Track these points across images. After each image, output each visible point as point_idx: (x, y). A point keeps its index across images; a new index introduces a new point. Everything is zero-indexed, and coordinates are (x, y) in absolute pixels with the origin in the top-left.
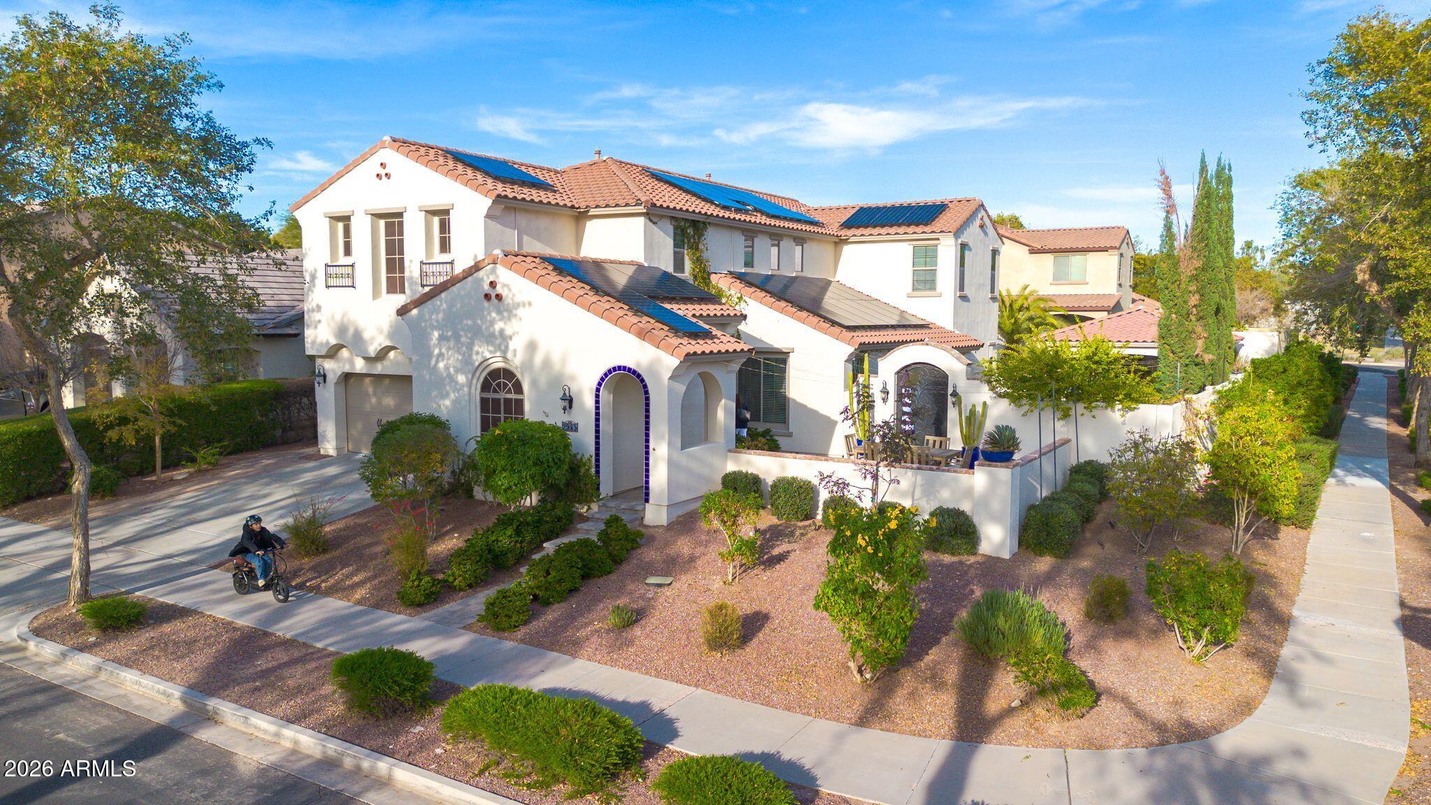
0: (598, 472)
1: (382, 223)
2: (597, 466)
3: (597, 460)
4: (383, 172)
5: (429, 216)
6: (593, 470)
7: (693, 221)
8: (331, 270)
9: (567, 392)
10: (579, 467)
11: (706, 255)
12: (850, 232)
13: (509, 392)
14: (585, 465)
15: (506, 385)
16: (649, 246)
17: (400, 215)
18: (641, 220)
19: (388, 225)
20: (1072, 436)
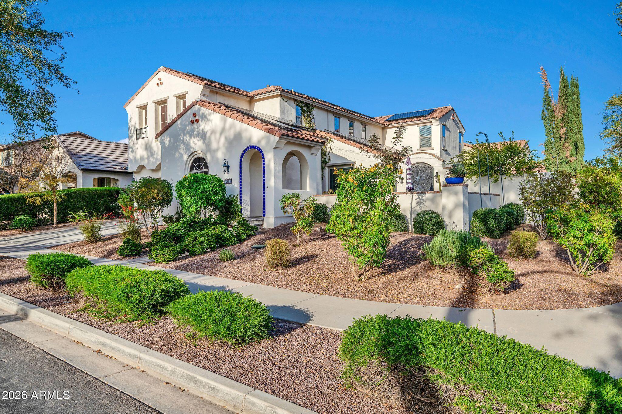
0: (241, 203)
1: (160, 107)
2: (241, 200)
3: (241, 196)
4: (159, 82)
5: (179, 100)
7: (307, 104)
8: (139, 131)
9: (226, 163)
10: (232, 201)
11: (313, 121)
12: (389, 123)
13: (202, 168)
14: (235, 200)
15: (200, 165)
16: (282, 111)
17: (166, 100)
18: (278, 99)
19: (162, 108)
20: (501, 193)
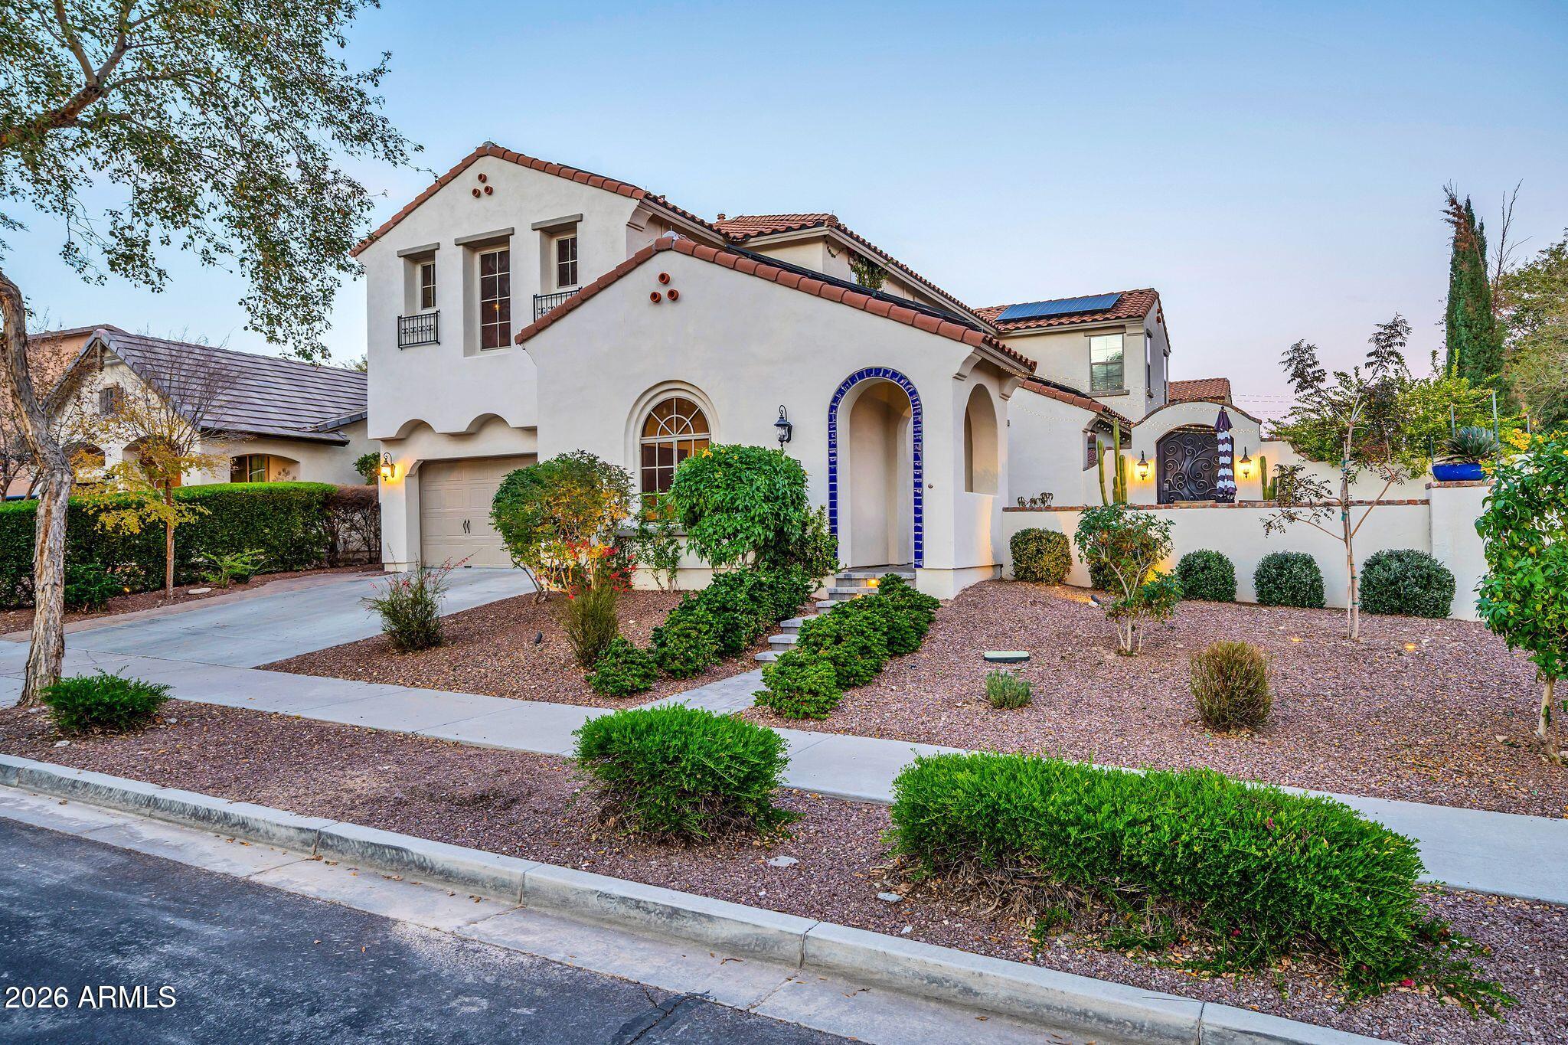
0: (834, 530)
1: (478, 254)
2: (833, 522)
3: (833, 513)
4: (481, 187)
5: (545, 235)
6: (826, 530)
7: (872, 266)
8: (406, 324)
9: (785, 416)
13: (687, 431)
14: (811, 522)
15: (680, 421)
17: (504, 239)
18: (818, 249)
19: (485, 259)
